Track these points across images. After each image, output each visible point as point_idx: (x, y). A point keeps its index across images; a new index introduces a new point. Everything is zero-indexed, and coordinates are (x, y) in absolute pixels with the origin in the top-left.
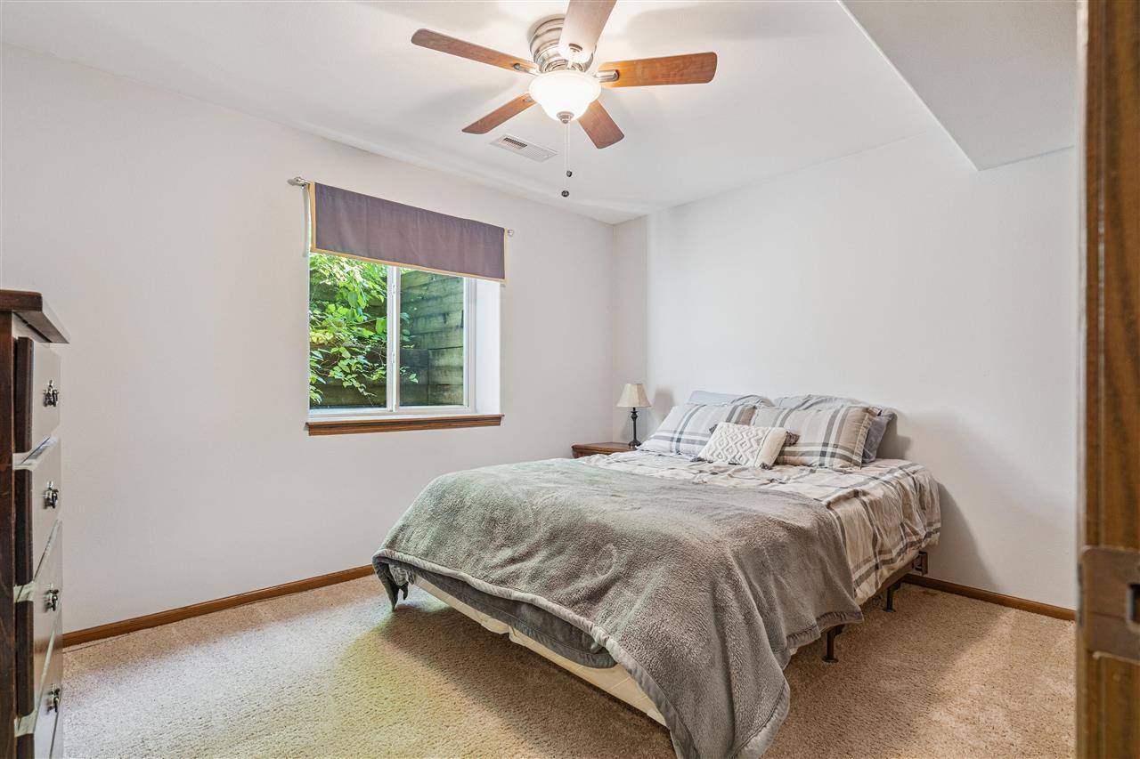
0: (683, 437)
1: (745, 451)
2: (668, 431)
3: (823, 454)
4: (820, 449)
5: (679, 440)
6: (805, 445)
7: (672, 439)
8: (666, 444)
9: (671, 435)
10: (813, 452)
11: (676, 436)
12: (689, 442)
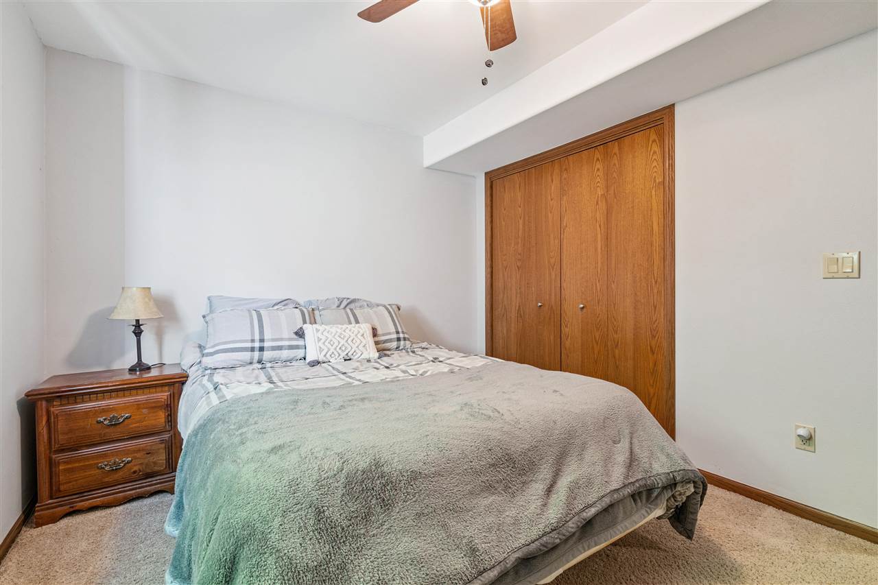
0: (266, 344)
1: (357, 347)
2: (246, 341)
3: (399, 339)
4: (395, 336)
5: (261, 349)
6: (384, 335)
7: (253, 349)
8: (246, 356)
9: (249, 345)
10: (391, 339)
11: (257, 345)
12: (274, 348)
